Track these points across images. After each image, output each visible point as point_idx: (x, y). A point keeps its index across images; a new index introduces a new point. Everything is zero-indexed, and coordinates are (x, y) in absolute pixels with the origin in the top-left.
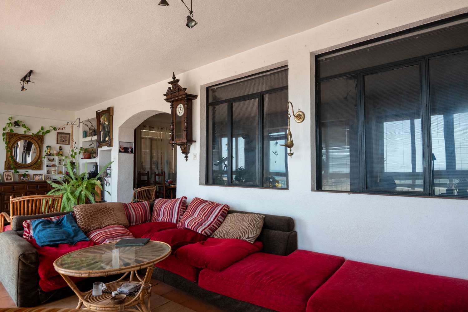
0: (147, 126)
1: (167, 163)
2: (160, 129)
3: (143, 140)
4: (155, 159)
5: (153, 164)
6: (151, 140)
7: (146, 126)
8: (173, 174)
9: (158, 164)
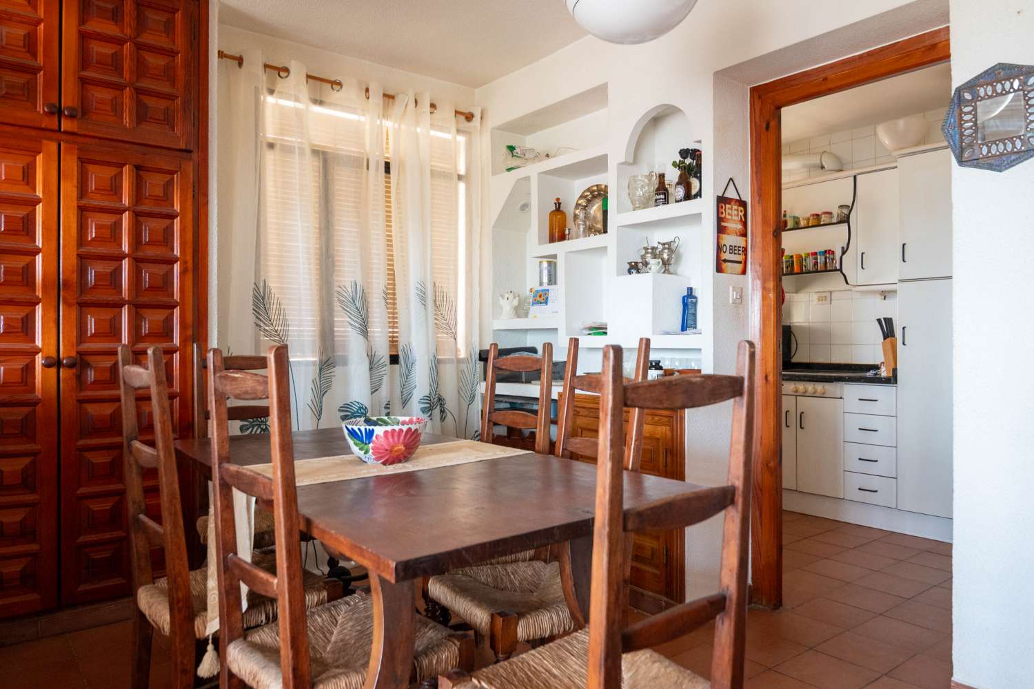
0: (293, 66)
1: (423, 299)
2: (376, 99)
3: (270, 158)
4: (348, 275)
5: (337, 307)
6: (325, 159)
7: (287, 70)
8: (459, 361)
9: (365, 300)
